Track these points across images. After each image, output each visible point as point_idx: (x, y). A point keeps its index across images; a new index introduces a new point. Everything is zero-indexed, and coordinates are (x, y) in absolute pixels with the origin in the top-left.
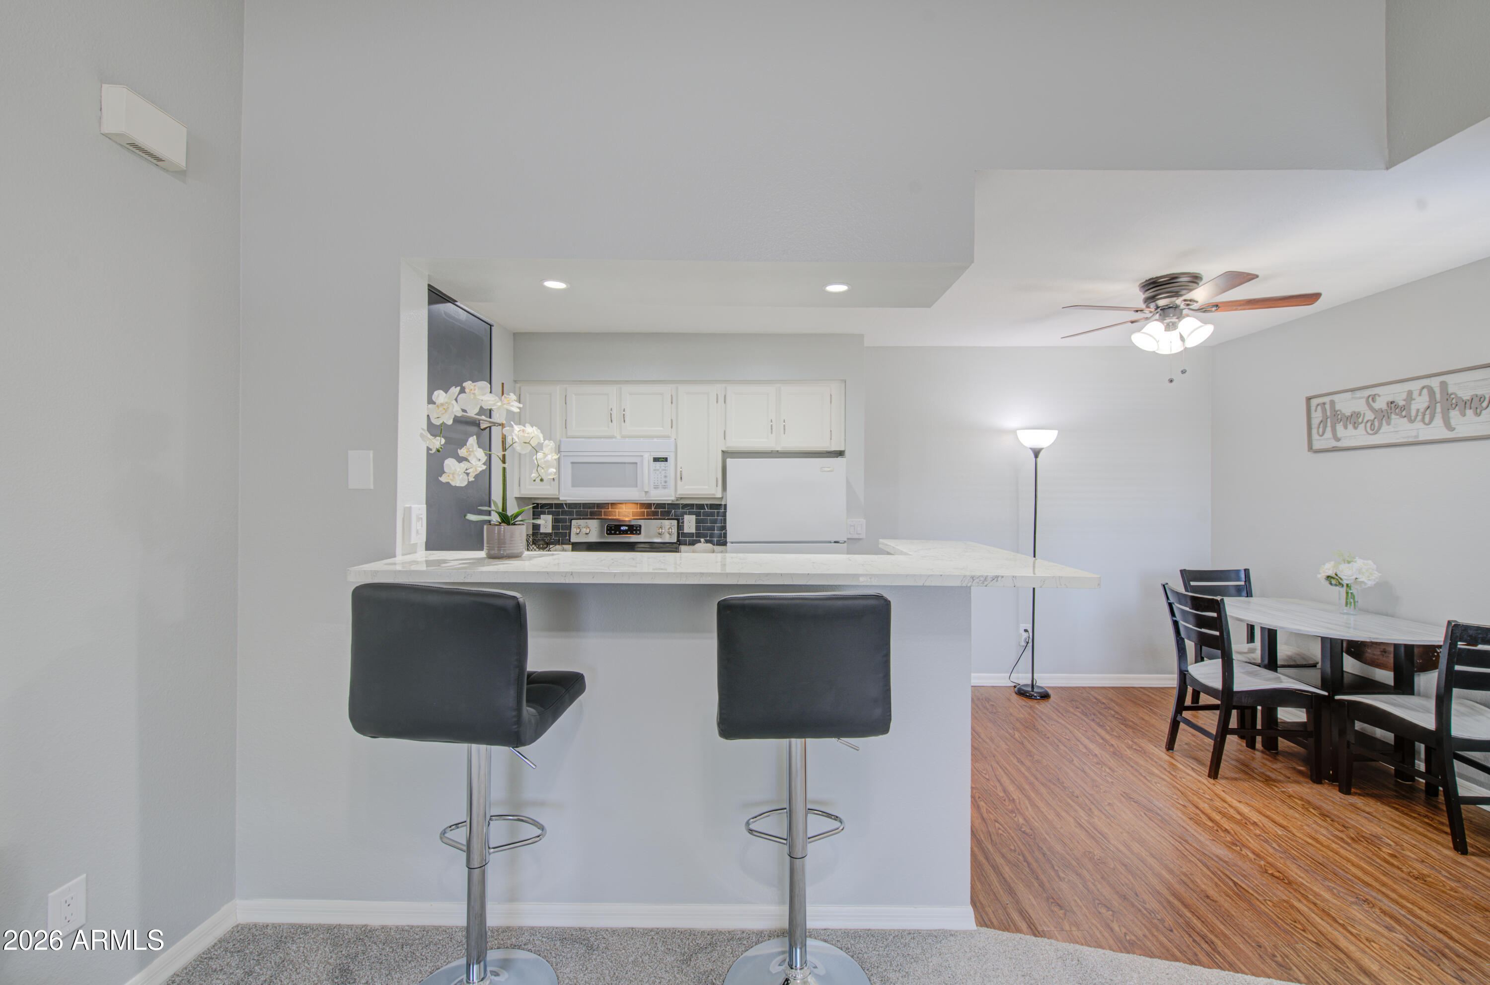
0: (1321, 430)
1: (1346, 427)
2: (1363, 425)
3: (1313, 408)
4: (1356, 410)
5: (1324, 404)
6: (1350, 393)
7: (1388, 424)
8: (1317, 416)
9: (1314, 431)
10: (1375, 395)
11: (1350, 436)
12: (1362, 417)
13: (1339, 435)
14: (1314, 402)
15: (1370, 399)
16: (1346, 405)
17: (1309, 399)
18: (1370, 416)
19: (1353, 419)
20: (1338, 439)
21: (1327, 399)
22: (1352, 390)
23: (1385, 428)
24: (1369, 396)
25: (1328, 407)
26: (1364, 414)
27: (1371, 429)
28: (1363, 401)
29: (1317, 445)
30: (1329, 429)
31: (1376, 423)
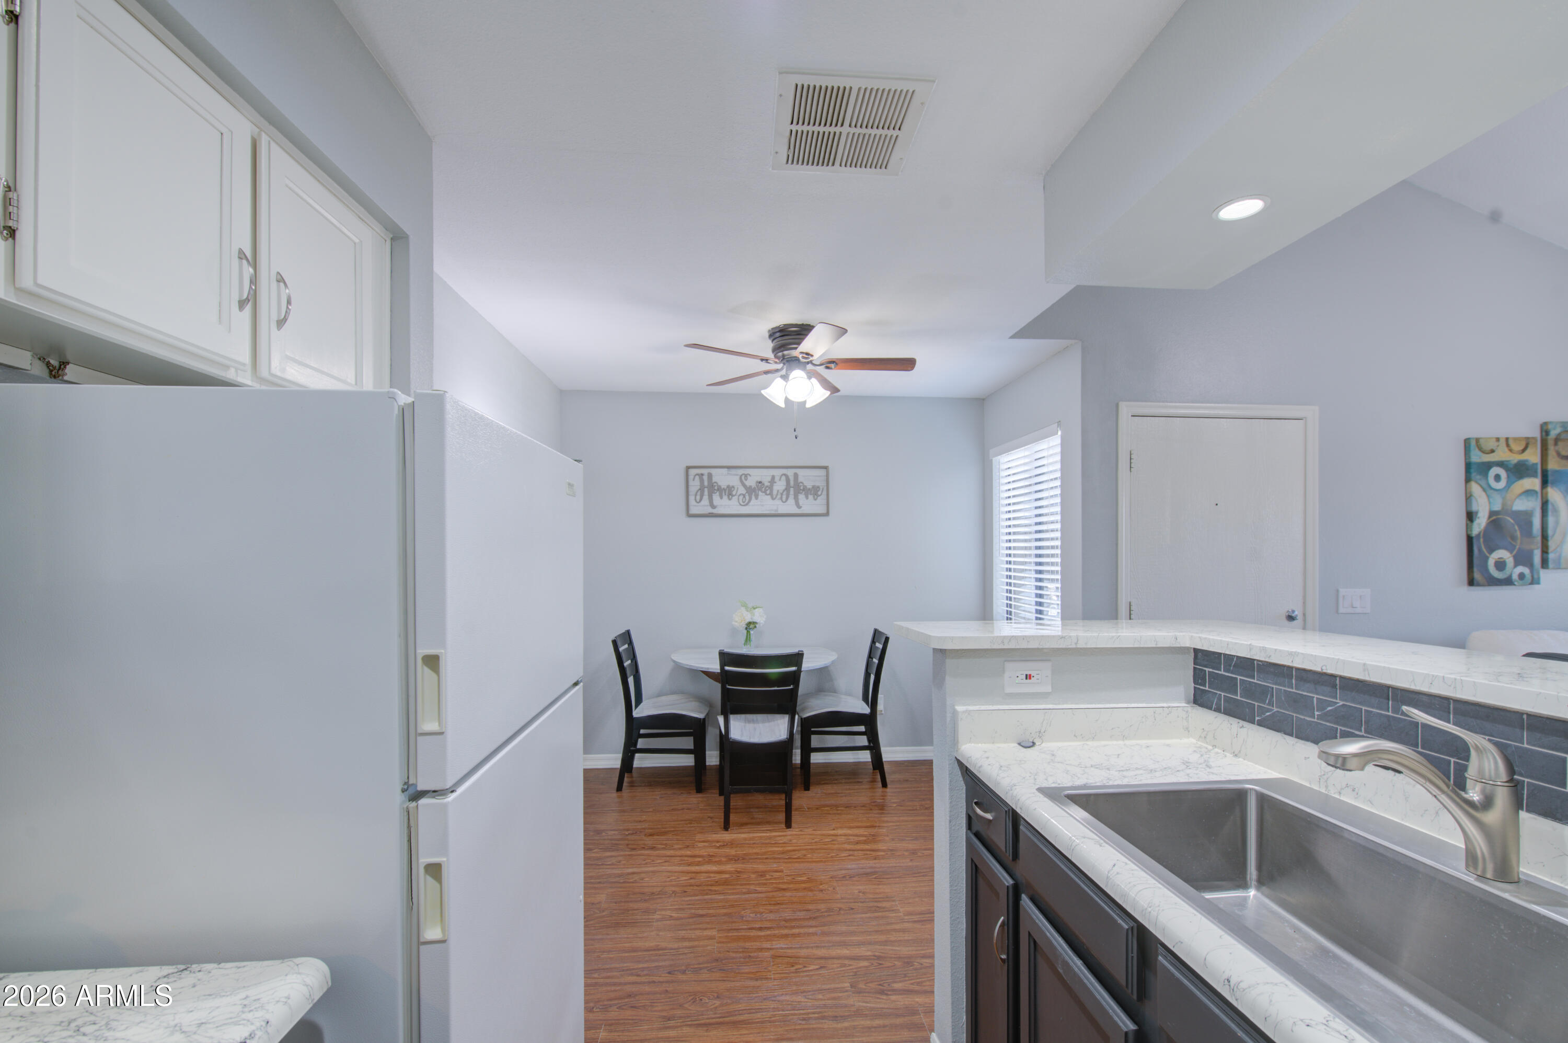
0: (698, 498)
1: (721, 498)
2: (736, 497)
3: (691, 477)
4: (731, 484)
5: (702, 475)
6: (726, 469)
7: (757, 498)
8: (695, 485)
9: (692, 498)
10: (748, 474)
11: (724, 505)
12: (735, 490)
13: (715, 503)
14: (692, 472)
15: (743, 477)
16: (722, 479)
17: (688, 468)
18: (742, 490)
19: (729, 492)
20: (713, 507)
21: (705, 471)
22: (729, 468)
23: (753, 501)
24: (743, 474)
25: (705, 478)
26: (738, 488)
27: (743, 502)
28: (738, 477)
29: (693, 510)
30: (706, 497)
31: (747, 497)
